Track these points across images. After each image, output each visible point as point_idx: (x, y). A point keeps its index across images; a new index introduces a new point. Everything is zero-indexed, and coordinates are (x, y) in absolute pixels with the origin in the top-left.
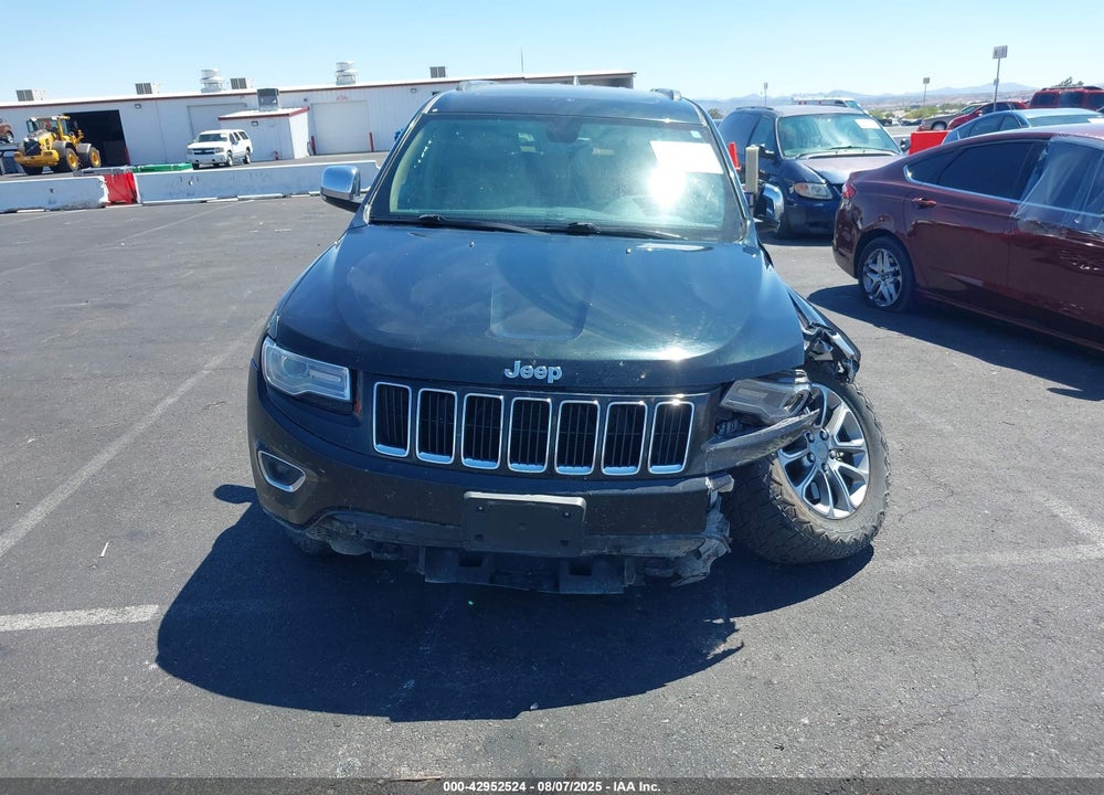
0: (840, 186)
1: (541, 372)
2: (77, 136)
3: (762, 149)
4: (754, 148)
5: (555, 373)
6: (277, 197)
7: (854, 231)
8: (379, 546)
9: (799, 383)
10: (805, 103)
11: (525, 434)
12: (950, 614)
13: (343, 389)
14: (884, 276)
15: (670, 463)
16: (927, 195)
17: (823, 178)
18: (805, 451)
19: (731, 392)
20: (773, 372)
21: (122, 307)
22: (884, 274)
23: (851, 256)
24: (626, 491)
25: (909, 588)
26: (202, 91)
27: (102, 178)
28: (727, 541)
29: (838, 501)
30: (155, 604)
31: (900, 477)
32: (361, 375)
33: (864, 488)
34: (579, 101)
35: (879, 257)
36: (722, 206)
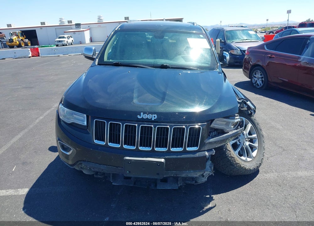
0: (244, 51)
1: (149, 116)
2: (24, 37)
3: (221, 40)
4: (218, 40)
5: (155, 117)
6: (80, 55)
7: (249, 65)
8: (97, 173)
9: (237, 119)
10: (232, 27)
11: (145, 137)
12: (286, 194)
13: (84, 121)
14: (258, 78)
15: (194, 146)
16: (272, 54)
17: (239, 49)
18: (238, 139)
19: (214, 122)
20: (228, 115)
21: (31, 88)
22: (258, 77)
23: (248, 72)
24: (179, 157)
25: (272, 184)
26: (59, 24)
27: (29, 49)
28: (213, 172)
29: (248, 155)
30: (27, 188)
31: (267, 144)
32: (90, 117)
33: (256, 151)
34: (164, 26)
35: (257, 73)
36: (210, 59)
